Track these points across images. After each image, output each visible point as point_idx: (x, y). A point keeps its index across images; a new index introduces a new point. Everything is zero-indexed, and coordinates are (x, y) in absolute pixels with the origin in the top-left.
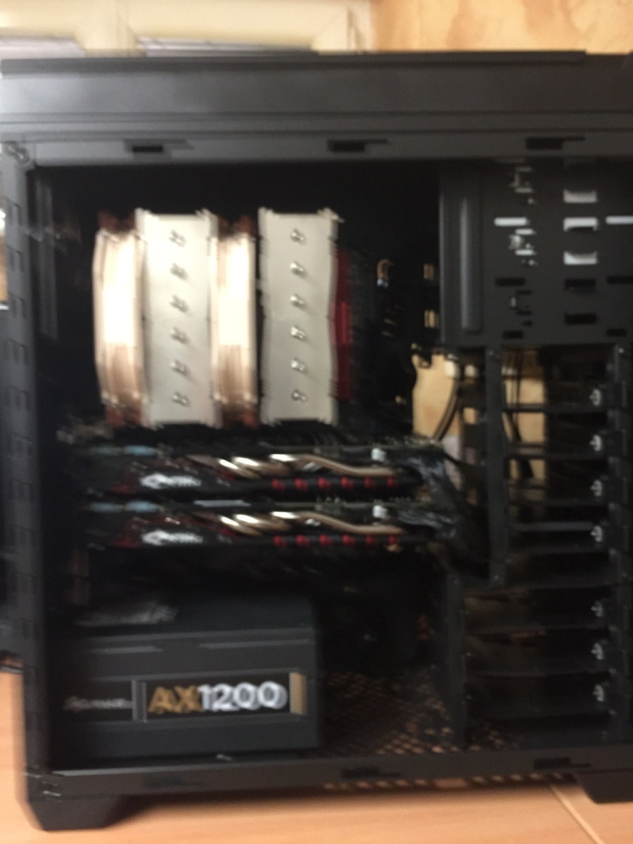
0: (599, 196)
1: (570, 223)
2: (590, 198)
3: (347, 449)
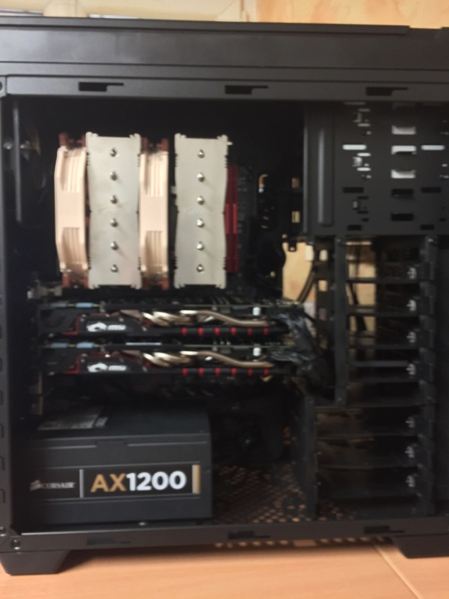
0: (417, 130)
1: (396, 149)
2: (411, 132)
3: (236, 307)
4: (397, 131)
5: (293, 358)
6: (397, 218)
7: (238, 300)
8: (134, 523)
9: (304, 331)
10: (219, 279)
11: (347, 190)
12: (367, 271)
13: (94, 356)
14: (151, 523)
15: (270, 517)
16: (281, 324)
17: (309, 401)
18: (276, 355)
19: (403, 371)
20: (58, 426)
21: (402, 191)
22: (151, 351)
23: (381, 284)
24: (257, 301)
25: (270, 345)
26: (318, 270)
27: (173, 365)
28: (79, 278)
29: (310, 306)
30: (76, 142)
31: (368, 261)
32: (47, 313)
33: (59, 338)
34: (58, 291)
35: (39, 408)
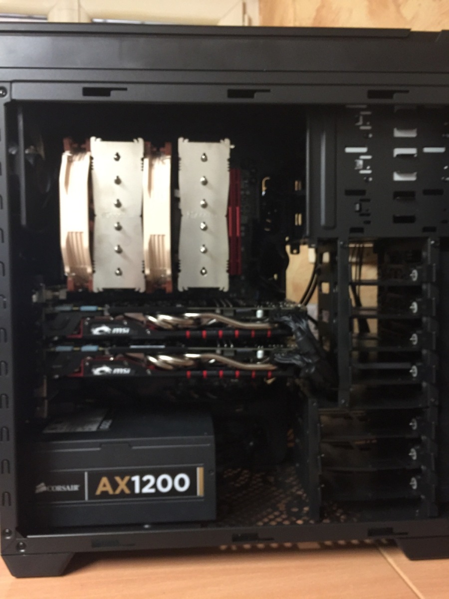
0: (419, 133)
1: (398, 151)
2: (412, 134)
3: (239, 310)
4: (398, 134)
5: (296, 360)
6: (398, 220)
7: (241, 302)
8: (139, 526)
9: (307, 333)
10: (222, 282)
11: (349, 193)
12: (370, 273)
13: (99, 359)
14: (156, 525)
15: (274, 519)
16: (284, 326)
17: (313, 404)
18: (279, 358)
19: (406, 373)
20: (63, 429)
21: (404, 193)
22: (155, 354)
23: (383, 287)
24: (261, 303)
25: (273, 348)
26: (320, 272)
27: (176, 368)
28: (84, 281)
29: (312, 308)
30: (81, 147)
31: (370, 263)
32: (52, 316)
33: (63, 341)
34: (62, 295)
35: (44, 411)
